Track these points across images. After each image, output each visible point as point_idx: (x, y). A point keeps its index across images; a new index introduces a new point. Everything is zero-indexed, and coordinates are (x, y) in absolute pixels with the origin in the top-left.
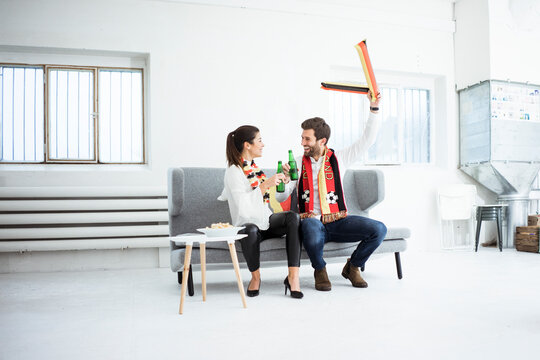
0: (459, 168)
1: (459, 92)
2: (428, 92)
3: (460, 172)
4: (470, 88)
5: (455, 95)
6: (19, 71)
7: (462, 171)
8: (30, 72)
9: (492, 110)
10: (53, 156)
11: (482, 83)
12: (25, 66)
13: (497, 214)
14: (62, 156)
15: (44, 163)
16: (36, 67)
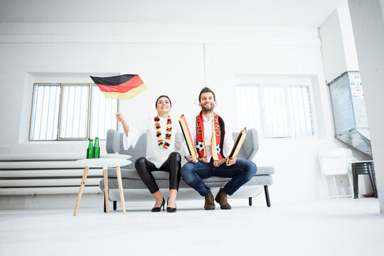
0: (336, 137)
1: (329, 85)
2: (307, 87)
3: (337, 141)
4: (335, 80)
5: (326, 87)
6: (47, 88)
7: (339, 140)
8: (54, 88)
9: (352, 92)
10: (62, 136)
11: (343, 75)
12: (50, 85)
13: (368, 168)
14: (69, 136)
15: (57, 140)
16: (57, 85)
